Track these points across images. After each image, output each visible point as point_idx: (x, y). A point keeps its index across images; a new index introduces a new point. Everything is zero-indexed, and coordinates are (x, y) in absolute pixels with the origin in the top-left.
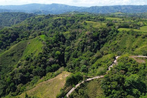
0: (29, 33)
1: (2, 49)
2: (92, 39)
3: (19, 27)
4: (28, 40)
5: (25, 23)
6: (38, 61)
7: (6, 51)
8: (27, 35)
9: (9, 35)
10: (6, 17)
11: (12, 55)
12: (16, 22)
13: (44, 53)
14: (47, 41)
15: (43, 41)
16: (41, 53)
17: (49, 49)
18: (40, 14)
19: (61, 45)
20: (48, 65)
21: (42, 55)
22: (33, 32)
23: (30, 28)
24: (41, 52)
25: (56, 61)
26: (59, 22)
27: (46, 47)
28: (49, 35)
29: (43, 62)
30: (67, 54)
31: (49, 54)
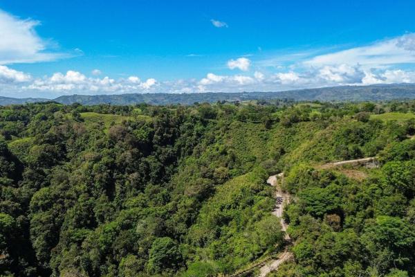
2: (135, 150)
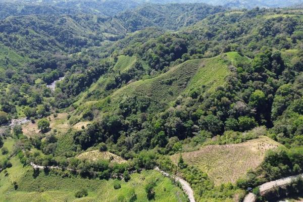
0: (207, 45)
1: (156, 70)
3: (191, 31)
4: (202, 59)
5: (202, 26)
6: (213, 103)
7: (162, 75)
8: (201, 50)
9: (172, 46)
10: (172, 13)
11: (170, 83)
12: (187, 23)
13: (229, 90)
14: (239, 66)
15: (230, 64)
16: (221, 89)
17: (240, 82)
18: (237, 8)
19: (269, 77)
20: (232, 115)
21: (224, 92)
22: (216, 44)
23: (210, 36)
24: (223, 86)
25: (250, 111)
26: (277, 25)
27: (236, 78)
28: (247, 54)
29: (223, 108)
30: (280, 100)
31: (238, 93)
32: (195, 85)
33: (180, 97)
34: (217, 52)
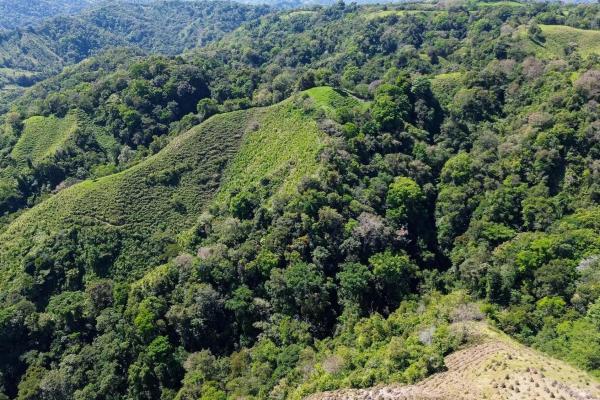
0: (255, 76)
1: (134, 147)
3: (214, 53)
4: (249, 110)
5: (238, 40)
6: (297, 225)
7: (151, 159)
8: (243, 89)
11: (173, 180)
12: (203, 40)
13: (334, 185)
14: (344, 120)
15: (322, 116)
16: (314, 185)
17: (357, 160)
19: (416, 142)
20: (352, 253)
21: (321, 194)
22: (276, 73)
23: (256, 61)
24: (316, 176)
25: (393, 234)
26: (389, 31)
27: (344, 152)
29: (327, 236)
30: (454, 196)
31: (356, 191)
32: (242, 179)
33: (205, 216)
34: (283, 91)
